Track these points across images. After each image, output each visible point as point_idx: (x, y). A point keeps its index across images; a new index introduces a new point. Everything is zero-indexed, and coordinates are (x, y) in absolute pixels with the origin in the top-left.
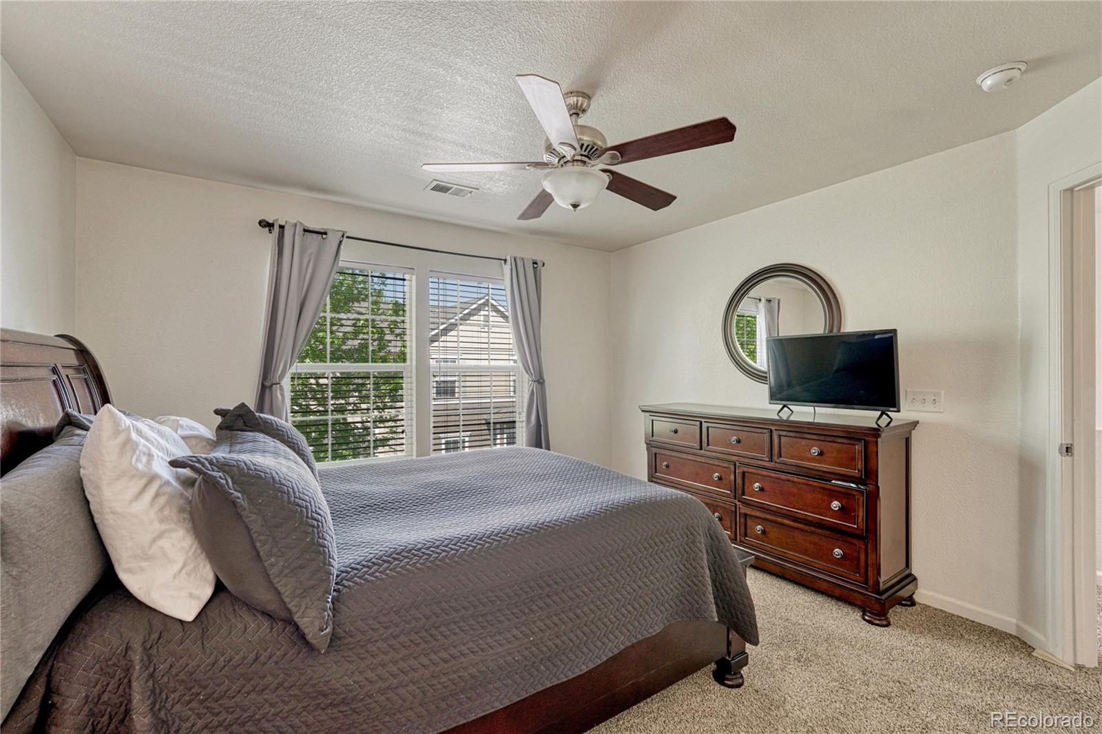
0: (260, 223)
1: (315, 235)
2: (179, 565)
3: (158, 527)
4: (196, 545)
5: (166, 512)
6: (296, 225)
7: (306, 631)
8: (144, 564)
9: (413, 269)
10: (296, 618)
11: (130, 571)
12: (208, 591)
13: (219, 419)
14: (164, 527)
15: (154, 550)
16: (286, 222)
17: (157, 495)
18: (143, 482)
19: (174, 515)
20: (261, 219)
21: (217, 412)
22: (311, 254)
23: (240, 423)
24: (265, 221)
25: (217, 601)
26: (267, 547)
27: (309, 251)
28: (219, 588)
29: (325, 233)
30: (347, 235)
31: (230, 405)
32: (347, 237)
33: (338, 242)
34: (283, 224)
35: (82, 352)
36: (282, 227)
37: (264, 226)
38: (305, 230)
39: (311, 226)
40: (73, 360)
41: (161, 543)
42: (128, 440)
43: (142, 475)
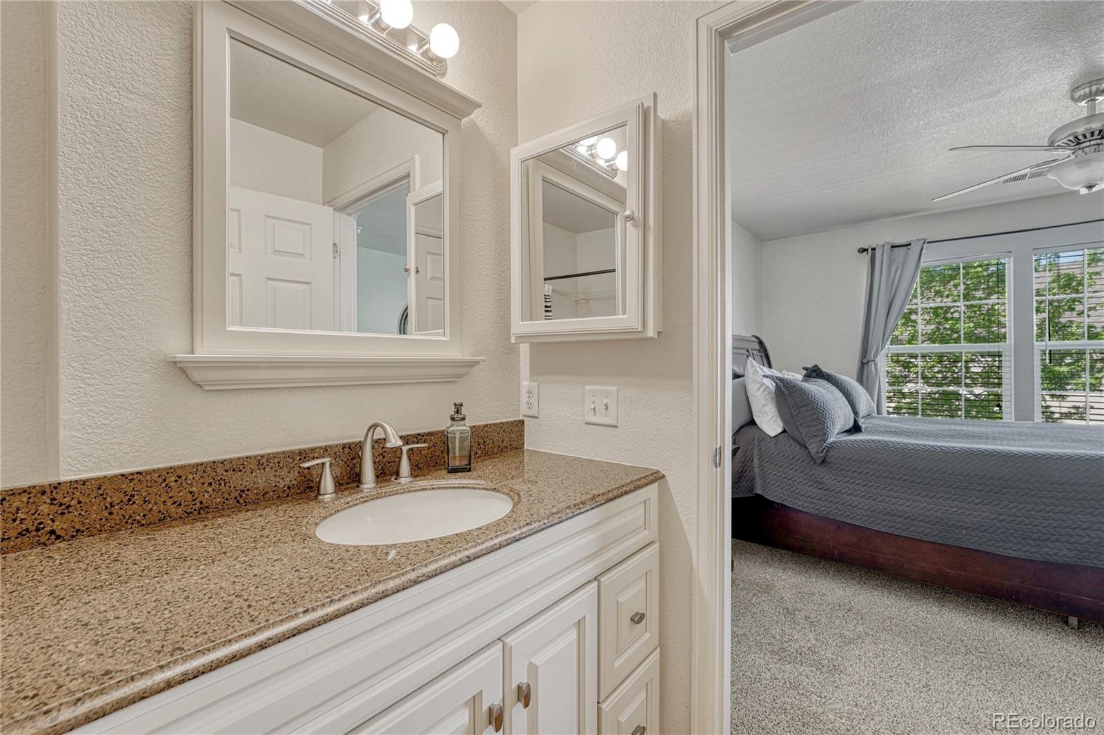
0: (859, 250)
1: (901, 248)
2: (770, 417)
3: (764, 402)
4: (777, 412)
5: (767, 397)
6: (884, 245)
7: (811, 451)
8: (760, 415)
9: (1011, 252)
10: (807, 445)
11: (756, 416)
12: (780, 430)
13: (805, 372)
14: (766, 402)
15: (763, 410)
16: (877, 245)
17: (764, 391)
18: (760, 385)
19: (769, 399)
20: (859, 248)
21: (804, 368)
22: (899, 263)
23: (814, 374)
24: (861, 248)
25: (782, 434)
26: (796, 412)
27: (897, 261)
28: (784, 431)
29: (910, 244)
30: (927, 241)
31: (810, 366)
32: (928, 243)
33: (920, 248)
34: (874, 247)
35: (761, 343)
36: (873, 249)
37: (862, 252)
38: (892, 247)
39: (898, 242)
40: (757, 347)
41: (765, 408)
42: (756, 370)
43: (759, 383)
